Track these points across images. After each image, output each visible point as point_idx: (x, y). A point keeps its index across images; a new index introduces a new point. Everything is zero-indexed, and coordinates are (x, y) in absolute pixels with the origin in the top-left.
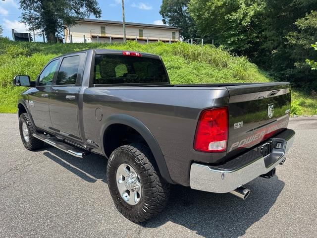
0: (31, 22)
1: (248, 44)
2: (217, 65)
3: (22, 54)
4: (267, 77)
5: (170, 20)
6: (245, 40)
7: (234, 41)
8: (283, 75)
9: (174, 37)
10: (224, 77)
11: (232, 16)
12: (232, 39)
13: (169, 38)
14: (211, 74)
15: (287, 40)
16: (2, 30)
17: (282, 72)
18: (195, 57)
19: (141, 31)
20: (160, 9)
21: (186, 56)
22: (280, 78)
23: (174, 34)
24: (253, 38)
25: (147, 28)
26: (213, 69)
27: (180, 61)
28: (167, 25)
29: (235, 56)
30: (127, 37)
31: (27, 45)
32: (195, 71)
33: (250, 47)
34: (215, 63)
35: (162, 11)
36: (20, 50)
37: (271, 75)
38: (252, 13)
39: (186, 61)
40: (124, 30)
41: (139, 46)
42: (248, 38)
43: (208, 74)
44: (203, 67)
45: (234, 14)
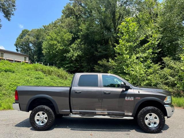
1: (74, 68)
5: (21, 50)
6: (73, 66)
7: (68, 66)
9: (25, 60)
11: (67, 54)
13: (21, 60)
15: (94, 69)
18: (50, 73)
19: (2, 54)
20: (15, 43)
21: (44, 72)
23: (26, 58)
24: (76, 66)
25: (6, 53)
28: (19, 52)
35: (16, 44)
38: (76, 55)
39: (45, 75)
45: (68, 54)
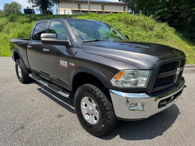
0: (33, 2)
2: (146, 29)
3: (26, 21)
4: (180, 37)
6: (168, 11)
8: (193, 35)
9: (124, 10)
10: (149, 36)
12: (159, 11)
14: (140, 35)
16: (22, 7)
17: (192, 34)
18: (132, 23)
19: (103, 6)
21: (126, 23)
22: (190, 38)
23: (125, 8)
24: (174, 10)
26: (143, 31)
27: (121, 26)
28: (121, 2)
29: (160, 22)
30: (91, 10)
31: (30, 16)
32: (130, 33)
33: (170, 16)
34: (144, 27)
36: (25, 20)
37: (184, 36)
40: (89, 6)
41: (97, 16)
42: (170, 10)
43: (138, 35)
44: (136, 30)
